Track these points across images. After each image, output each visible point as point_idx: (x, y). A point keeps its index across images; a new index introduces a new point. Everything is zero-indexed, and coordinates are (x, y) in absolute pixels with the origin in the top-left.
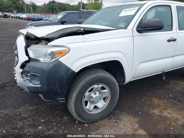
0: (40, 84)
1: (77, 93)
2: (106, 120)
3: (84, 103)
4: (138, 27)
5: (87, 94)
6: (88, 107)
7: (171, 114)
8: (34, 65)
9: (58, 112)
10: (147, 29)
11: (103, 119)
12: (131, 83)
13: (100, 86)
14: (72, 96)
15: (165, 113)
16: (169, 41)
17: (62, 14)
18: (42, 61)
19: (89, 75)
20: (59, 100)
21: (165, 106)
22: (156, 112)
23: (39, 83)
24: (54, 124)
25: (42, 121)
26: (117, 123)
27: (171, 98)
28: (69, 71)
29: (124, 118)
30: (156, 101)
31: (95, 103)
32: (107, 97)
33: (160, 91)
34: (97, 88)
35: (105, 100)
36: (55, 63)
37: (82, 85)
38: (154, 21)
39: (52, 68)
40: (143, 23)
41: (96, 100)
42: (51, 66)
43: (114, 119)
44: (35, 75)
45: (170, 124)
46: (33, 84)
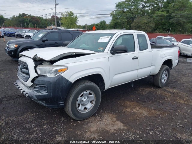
0: (47, 93)
1: (72, 98)
2: (93, 118)
3: (77, 105)
4: (112, 50)
5: (79, 98)
6: (80, 108)
7: (138, 110)
8: (43, 80)
9: (56, 116)
10: (117, 52)
11: (91, 117)
12: (109, 90)
13: (88, 92)
14: (69, 100)
15: (134, 110)
16: (133, 59)
17: (43, 33)
18: (48, 76)
19: (81, 85)
20: (60, 104)
21: (135, 106)
22: (128, 110)
23: (46, 91)
24: (55, 123)
25: (45, 122)
26: (101, 119)
27: (139, 100)
28: (68, 82)
29: (106, 116)
30: (128, 103)
31: (85, 105)
32: (93, 100)
33: (132, 96)
34: (86, 94)
35: (92, 103)
36: (58, 77)
37: (76, 92)
38: (121, 47)
39: (57, 80)
40: (115, 47)
41: (86, 103)
42: (56, 79)
43: (98, 116)
44: (42, 87)
45: (138, 116)
46: (41, 93)
